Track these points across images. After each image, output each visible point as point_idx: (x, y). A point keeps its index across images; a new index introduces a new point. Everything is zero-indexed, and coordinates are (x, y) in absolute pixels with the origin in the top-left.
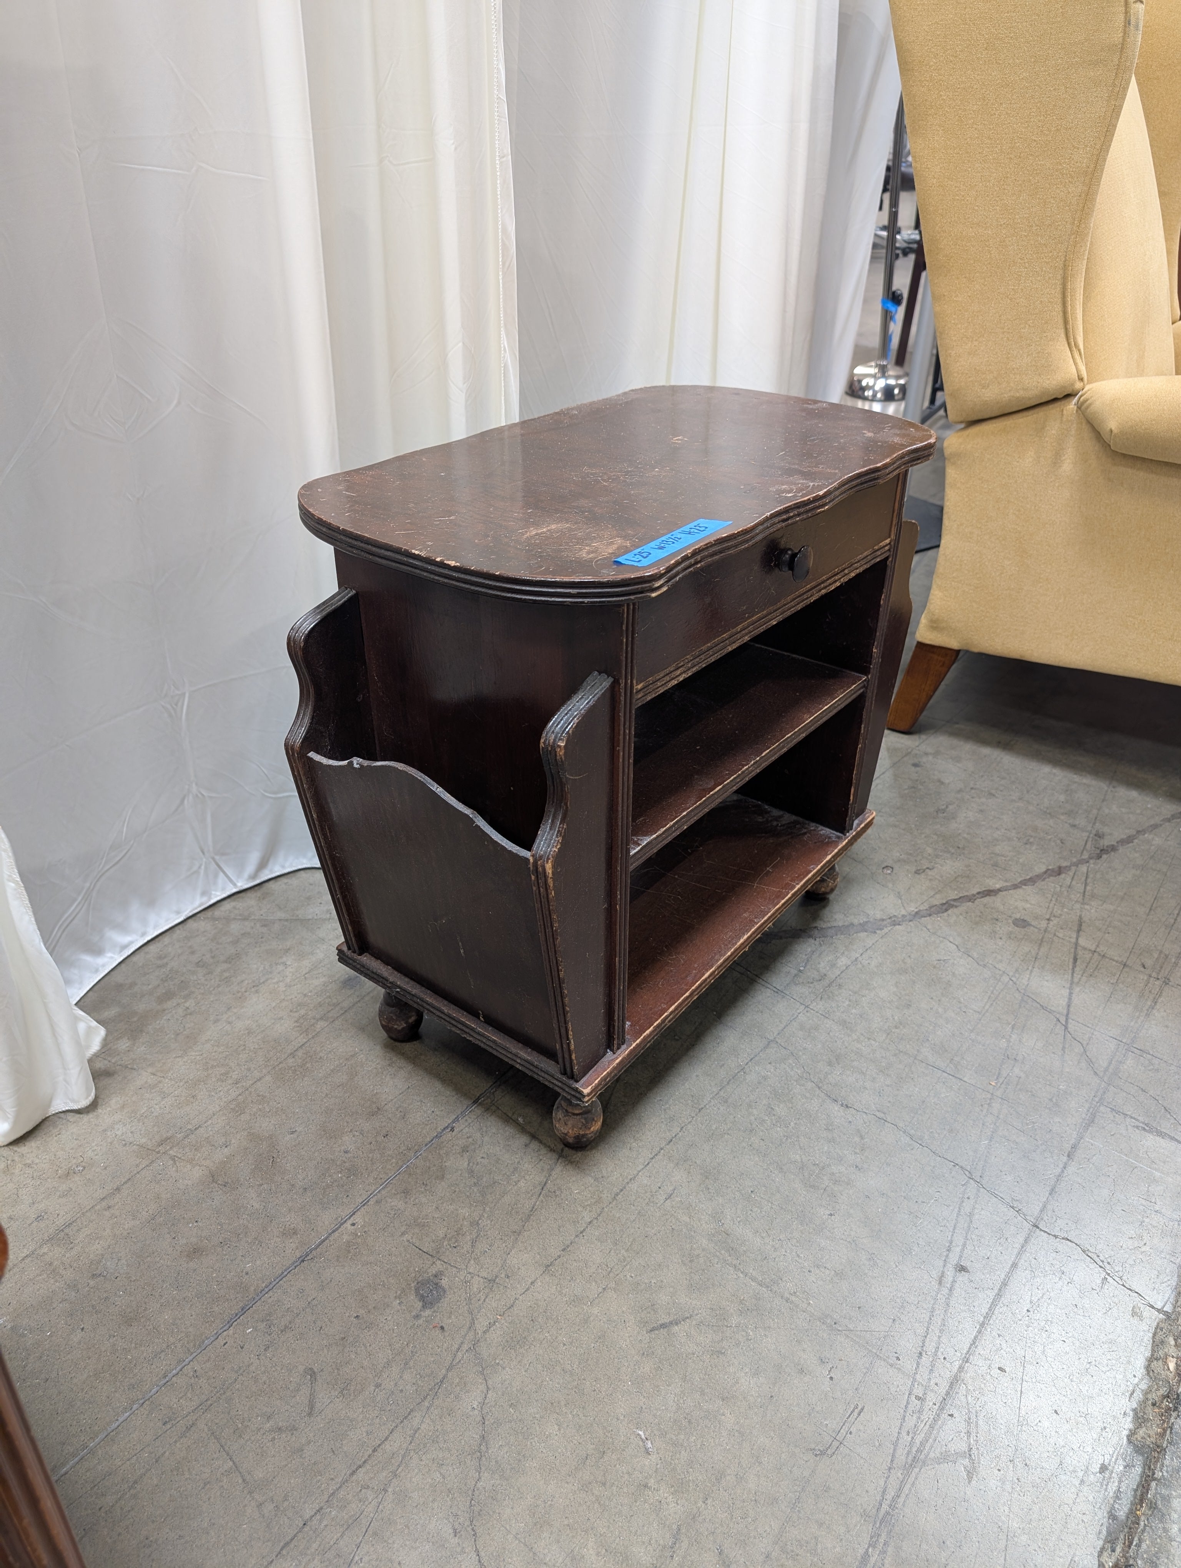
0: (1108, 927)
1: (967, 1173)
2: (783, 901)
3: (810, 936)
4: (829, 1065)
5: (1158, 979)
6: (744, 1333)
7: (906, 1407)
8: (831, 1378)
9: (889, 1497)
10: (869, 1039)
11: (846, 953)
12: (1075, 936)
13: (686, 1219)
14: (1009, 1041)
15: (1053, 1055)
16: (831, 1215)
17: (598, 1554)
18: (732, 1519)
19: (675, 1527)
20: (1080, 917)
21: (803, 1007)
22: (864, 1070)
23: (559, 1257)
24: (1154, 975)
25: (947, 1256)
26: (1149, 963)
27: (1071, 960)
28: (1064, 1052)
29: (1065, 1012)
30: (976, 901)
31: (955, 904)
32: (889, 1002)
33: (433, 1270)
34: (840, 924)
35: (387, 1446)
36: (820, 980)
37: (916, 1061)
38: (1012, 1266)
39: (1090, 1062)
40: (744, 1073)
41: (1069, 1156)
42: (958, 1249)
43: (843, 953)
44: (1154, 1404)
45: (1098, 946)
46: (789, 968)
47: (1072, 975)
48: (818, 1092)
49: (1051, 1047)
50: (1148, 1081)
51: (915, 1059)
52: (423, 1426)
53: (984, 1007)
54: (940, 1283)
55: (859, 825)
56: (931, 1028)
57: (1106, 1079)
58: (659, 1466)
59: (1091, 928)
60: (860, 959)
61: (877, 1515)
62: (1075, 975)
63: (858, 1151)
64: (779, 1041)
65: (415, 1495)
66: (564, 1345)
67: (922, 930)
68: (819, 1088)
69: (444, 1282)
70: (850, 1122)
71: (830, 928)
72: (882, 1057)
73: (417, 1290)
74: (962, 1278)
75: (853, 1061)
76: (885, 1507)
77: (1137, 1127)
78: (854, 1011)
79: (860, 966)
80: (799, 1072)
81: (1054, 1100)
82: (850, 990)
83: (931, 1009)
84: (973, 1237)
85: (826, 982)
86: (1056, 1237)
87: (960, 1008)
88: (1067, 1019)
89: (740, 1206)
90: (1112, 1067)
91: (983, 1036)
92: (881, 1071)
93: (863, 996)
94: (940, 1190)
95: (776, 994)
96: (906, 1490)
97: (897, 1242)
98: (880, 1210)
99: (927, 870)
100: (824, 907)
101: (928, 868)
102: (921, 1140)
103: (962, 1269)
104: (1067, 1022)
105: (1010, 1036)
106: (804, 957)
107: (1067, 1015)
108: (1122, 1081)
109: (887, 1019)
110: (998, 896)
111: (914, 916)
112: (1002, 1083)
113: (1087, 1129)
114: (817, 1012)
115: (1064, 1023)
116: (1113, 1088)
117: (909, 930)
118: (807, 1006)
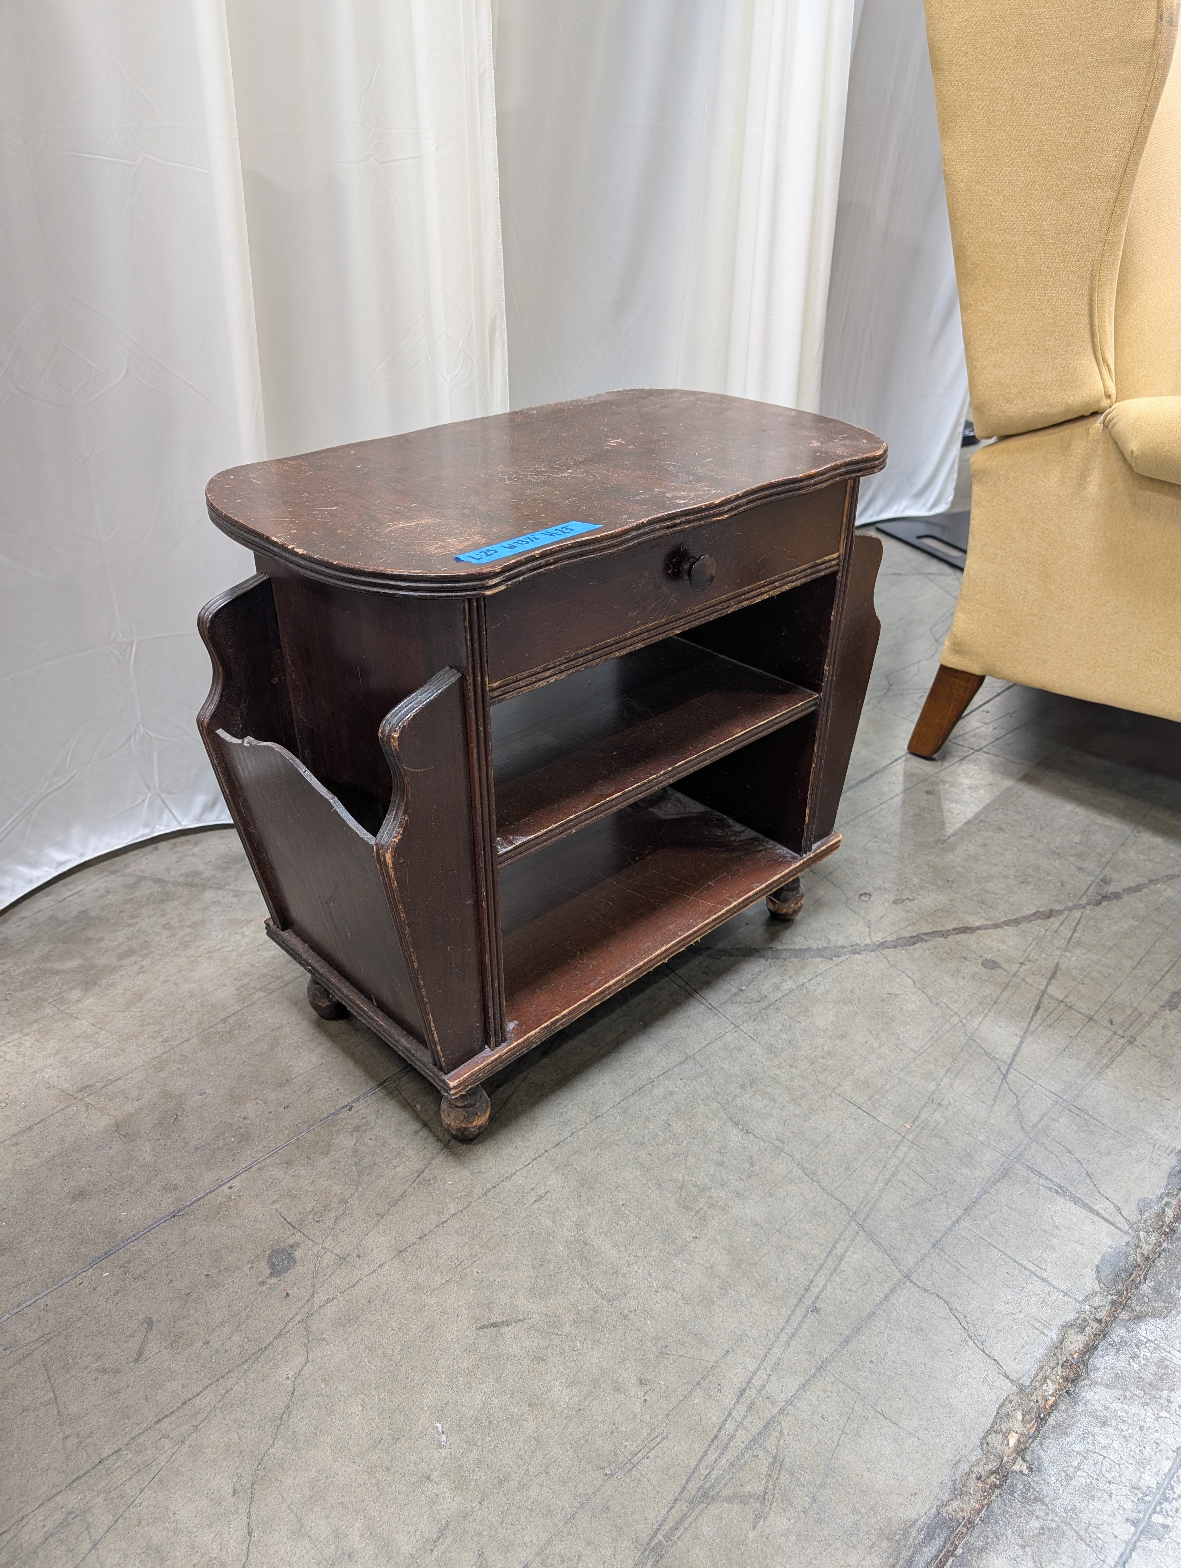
0: (1085, 977)
1: (851, 1214)
2: (714, 917)
3: (762, 957)
4: (741, 1088)
5: (1123, 1037)
6: (571, 1344)
7: (713, 1441)
8: (645, 1401)
9: (666, 1527)
10: (791, 1066)
11: (794, 977)
12: (1045, 984)
13: (549, 1223)
14: (938, 1085)
15: (982, 1104)
16: (695, 1238)
17: (361, 1537)
18: (502, 1523)
19: (443, 1522)
20: (1058, 964)
21: (732, 1026)
22: (776, 1096)
23: (414, 1244)
24: (1120, 1032)
25: (803, 1296)
26: (1118, 1019)
27: (1033, 1008)
28: (995, 1102)
29: (1009, 1061)
30: (949, 938)
31: (926, 938)
32: (824, 1031)
33: (291, 1241)
34: (798, 947)
35: (197, 1402)
36: (759, 1001)
37: (833, 1094)
38: (869, 1314)
39: (1020, 1116)
40: (653, 1086)
41: (965, 1210)
42: (817, 1290)
43: (792, 976)
44: (979, 1478)
45: (1067, 996)
46: (730, 986)
47: (1030, 1023)
48: (721, 1113)
49: (982, 1096)
50: (1078, 1142)
51: (833, 1091)
52: (237, 1387)
53: (922, 1047)
54: (787, 1322)
55: (819, 847)
56: (860, 1062)
58: (447, 1461)
59: (1066, 977)
60: (807, 984)
61: (648, 1544)
62: (1032, 1024)
63: (743, 1177)
64: (697, 1058)
65: (208, 1451)
66: (393, 1330)
67: (882, 961)
68: (724, 1109)
69: (298, 1254)
70: (745, 1147)
71: (785, 950)
72: (799, 1086)
73: (270, 1257)
74: (812, 1319)
75: (767, 1086)
76: (660, 1536)
77: (1050, 1189)
78: (784, 1036)
79: (804, 991)
80: (708, 1091)
81: (968, 1151)
82: (787, 1015)
83: (866, 1042)
84: (837, 1279)
85: (765, 1003)
86: (925, 1291)
87: (897, 1045)
88: (1008, 1069)
89: (607, 1218)
90: (1042, 1123)
91: (913, 1076)
92: (794, 1100)
93: (799, 1022)
94: (817, 1227)
95: (709, 1011)
96: (686, 1524)
97: (756, 1275)
98: (747, 1240)
99: (907, 901)
100: (786, 928)
101: (908, 899)
102: (813, 1174)
103: (816, 1311)
104: (1008, 1071)
105: (942, 1080)
106: (750, 976)
107: (1010, 1064)
108: (1049, 1139)
109: (816, 1048)
110: (975, 934)
111: (878, 946)
112: (918, 1127)
113: (995, 1185)
114: (746, 1033)
115: (1004, 1072)
116: (1037, 1145)
117: (867, 960)
118: (738, 1026)
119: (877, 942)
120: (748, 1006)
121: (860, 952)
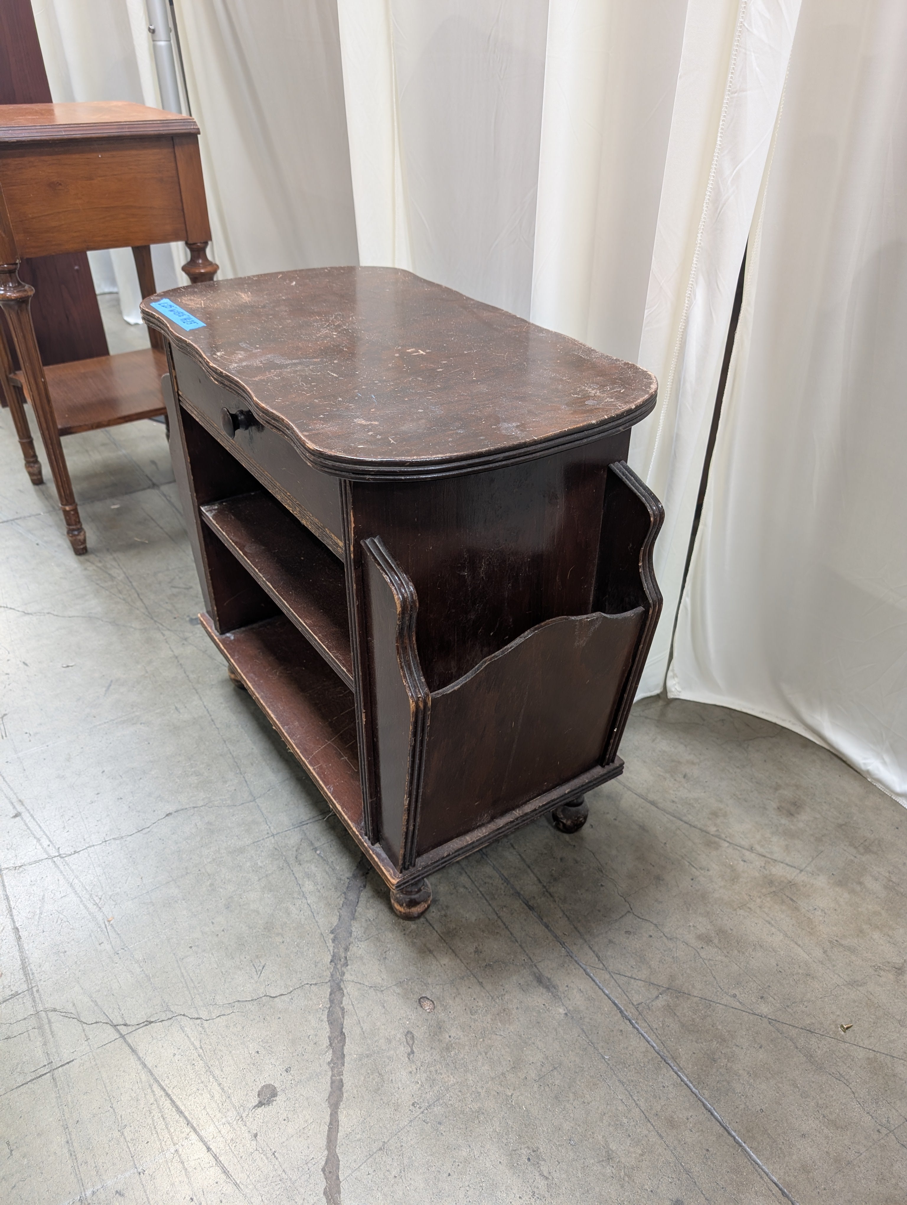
1: (64, 856)
3: (354, 876)
4: (208, 822)
10: (214, 860)
11: (318, 894)
14: (137, 962)
15: (97, 988)
21: (275, 832)
22: (189, 841)
23: (178, 662)
25: (30, 813)
27: (183, 1109)
28: (93, 1001)
29: (129, 1039)
31: (336, 1042)
32: (240, 895)
34: (359, 909)
36: (296, 858)
37: (171, 879)
39: (67, 1015)
40: (237, 773)
41: (17, 929)
43: (319, 891)
45: (182, 1162)
46: (323, 842)
48: (192, 805)
49: (105, 993)
50: (11, 1052)
51: (173, 880)
53: (185, 967)
54: (20, 801)
55: (378, 855)
56: (193, 910)
57: (43, 1014)
60: (304, 901)
63: (131, 804)
64: (251, 803)
67: (313, 978)
68: (194, 807)
70: (154, 811)
71: (358, 898)
72: (191, 859)
74: (13, 812)
75: (202, 838)
78: (248, 864)
79: (295, 895)
80: (216, 803)
81: (62, 954)
82: (272, 873)
83: (213, 923)
84: (26, 833)
85: (292, 860)
87: (198, 946)
88: (121, 1034)
90: (48, 1031)
91: (157, 945)
92: (179, 851)
93: (259, 879)
94: (68, 833)
95: (299, 822)
99: (409, 1050)
101: (412, 1053)
102: (109, 844)
103: (16, 816)
104: (118, 1031)
105: (141, 967)
106: (330, 860)
107: (125, 1039)
108: (30, 1028)
109: (224, 883)
110: (325, 1105)
111: (338, 985)
112: (106, 927)
113: (21, 960)
114: (263, 839)
115: (118, 1027)
116: (32, 1013)
117: (320, 965)
118: (273, 835)
119: (342, 986)
120: (294, 849)
121: (333, 964)
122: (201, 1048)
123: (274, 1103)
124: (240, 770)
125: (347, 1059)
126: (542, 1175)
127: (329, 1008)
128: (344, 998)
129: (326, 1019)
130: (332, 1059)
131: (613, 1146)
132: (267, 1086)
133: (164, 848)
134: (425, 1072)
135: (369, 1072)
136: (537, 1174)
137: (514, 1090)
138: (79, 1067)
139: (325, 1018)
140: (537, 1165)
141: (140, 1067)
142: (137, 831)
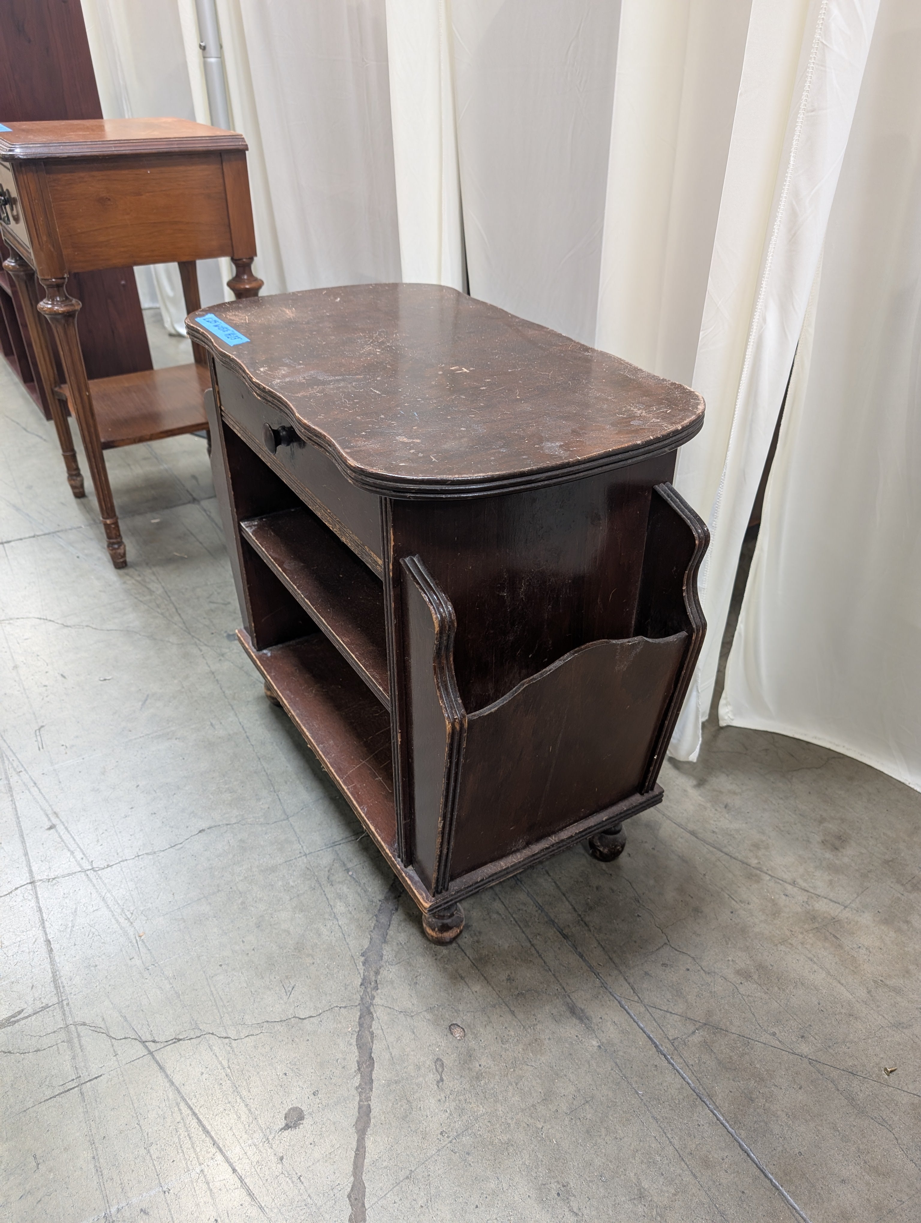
1: (97, 869)
3: (387, 899)
4: (241, 840)
8: (63, 745)
10: (246, 878)
11: (349, 916)
14: (167, 978)
15: (127, 1003)
21: (307, 852)
22: (221, 859)
23: (214, 678)
25: (64, 825)
27: (209, 1128)
28: (122, 1016)
29: (157, 1056)
31: (364, 1066)
32: (271, 914)
34: (391, 932)
35: (177, 617)
36: (328, 878)
37: (202, 896)
38: (27, 853)
39: (96, 1030)
40: (271, 791)
41: (49, 941)
42: (62, 833)
43: (351, 913)
45: (207, 1183)
46: (355, 864)
48: (225, 822)
49: (135, 1009)
50: (41, 1065)
51: (204, 897)
52: (176, 627)
54: (55, 813)
55: (411, 878)
56: (224, 928)
57: (73, 1028)
60: (335, 922)
64: (284, 822)
67: (342, 1001)
68: (227, 825)
70: (187, 827)
71: (390, 921)
72: (223, 876)
74: (48, 824)
75: (234, 856)
77: (20, 1012)
78: (280, 883)
79: (327, 916)
80: (249, 820)
81: (93, 968)
82: (304, 893)
83: (243, 942)
84: (60, 845)
85: (324, 881)
86: (16, 889)
87: (228, 965)
88: (149, 1051)
90: (77, 1045)
91: (187, 962)
92: (212, 868)
93: (291, 899)
94: (101, 847)
95: (332, 842)
99: (438, 1078)
101: (441, 1080)
102: (142, 858)
103: (50, 828)
104: (146, 1047)
105: (170, 984)
106: (362, 882)
107: (153, 1056)
108: (59, 1041)
109: (256, 902)
110: (352, 1130)
111: (368, 1009)
112: (137, 942)
113: (52, 972)
114: (296, 858)
115: (147, 1044)
116: (61, 1026)
117: (349, 988)
118: (305, 855)
119: (372, 1010)
120: (327, 869)
121: (363, 987)
122: (229, 1067)
123: (301, 1126)
124: (274, 788)
125: (375, 1084)
126: (571, 1210)
127: (359, 1032)
128: (374, 1022)
129: (355, 1043)
130: (360, 1084)
131: (645, 1184)
132: (294, 1109)
133: (197, 865)
134: (454, 1100)
135: (397, 1098)
136: (567, 1210)
137: (545, 1122)
138: (107, 1082)
139: (354, 1041)
140: (567, 1200)
141: (168, 1085)
142: (170, 846)
